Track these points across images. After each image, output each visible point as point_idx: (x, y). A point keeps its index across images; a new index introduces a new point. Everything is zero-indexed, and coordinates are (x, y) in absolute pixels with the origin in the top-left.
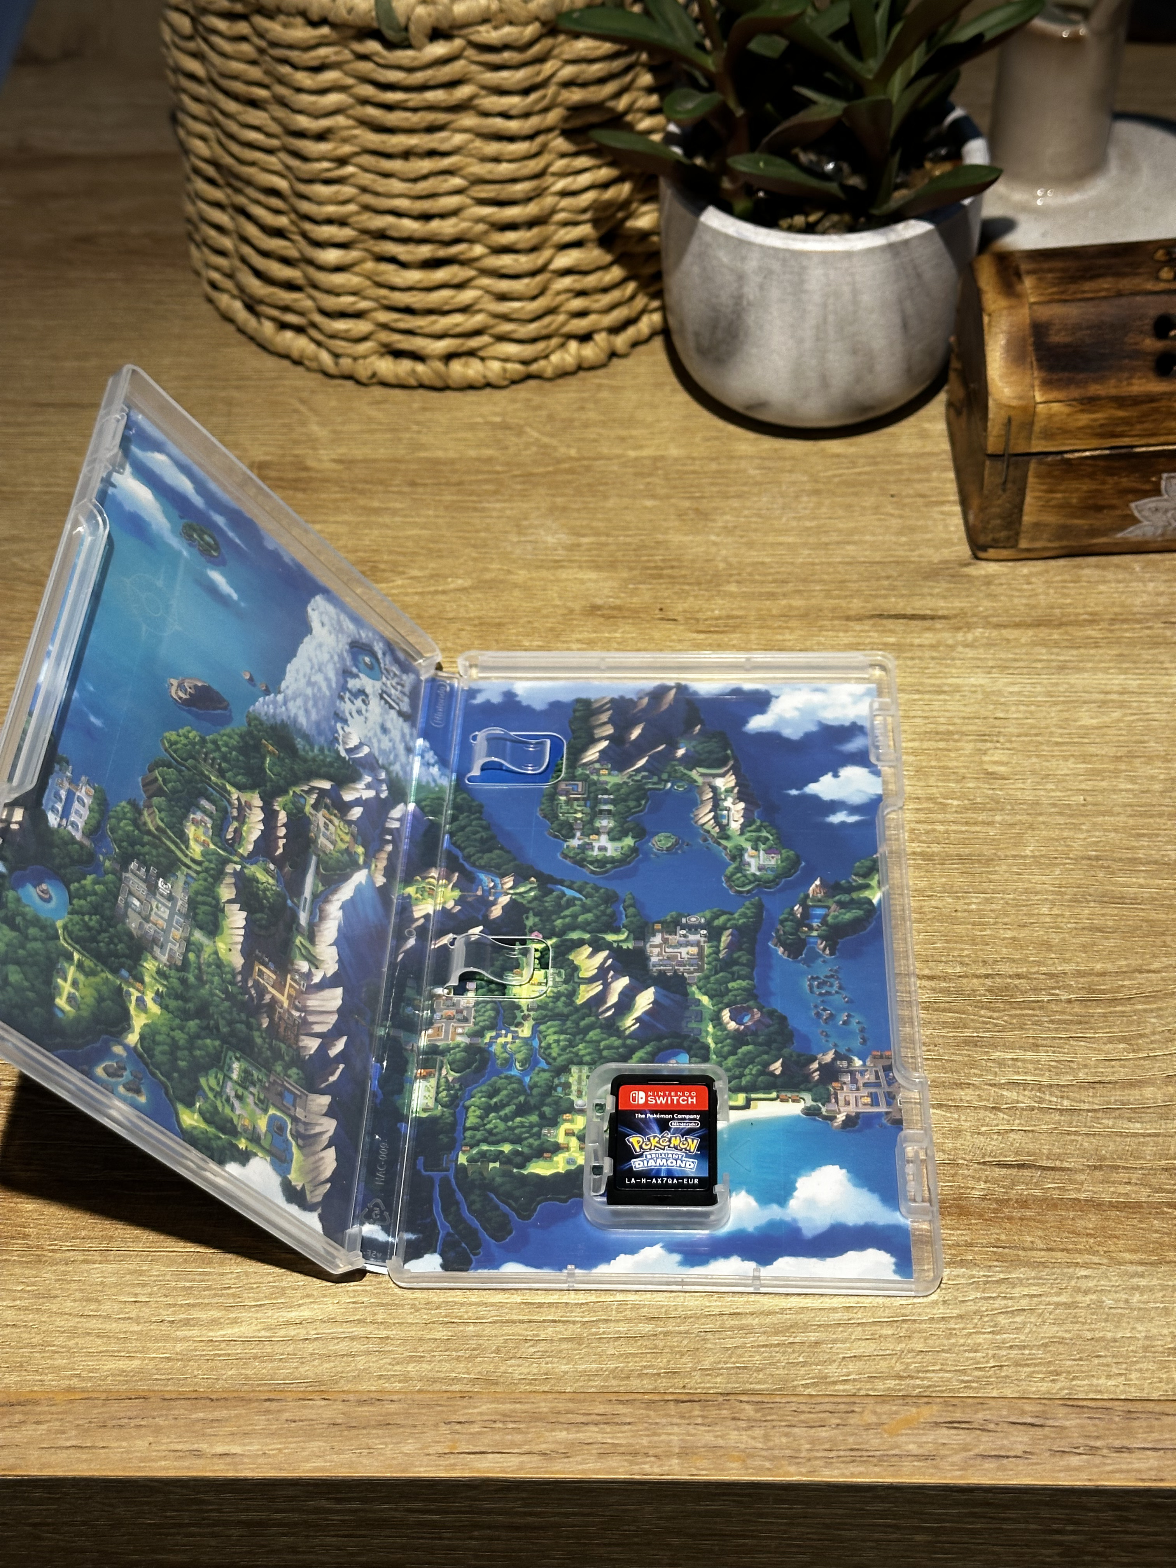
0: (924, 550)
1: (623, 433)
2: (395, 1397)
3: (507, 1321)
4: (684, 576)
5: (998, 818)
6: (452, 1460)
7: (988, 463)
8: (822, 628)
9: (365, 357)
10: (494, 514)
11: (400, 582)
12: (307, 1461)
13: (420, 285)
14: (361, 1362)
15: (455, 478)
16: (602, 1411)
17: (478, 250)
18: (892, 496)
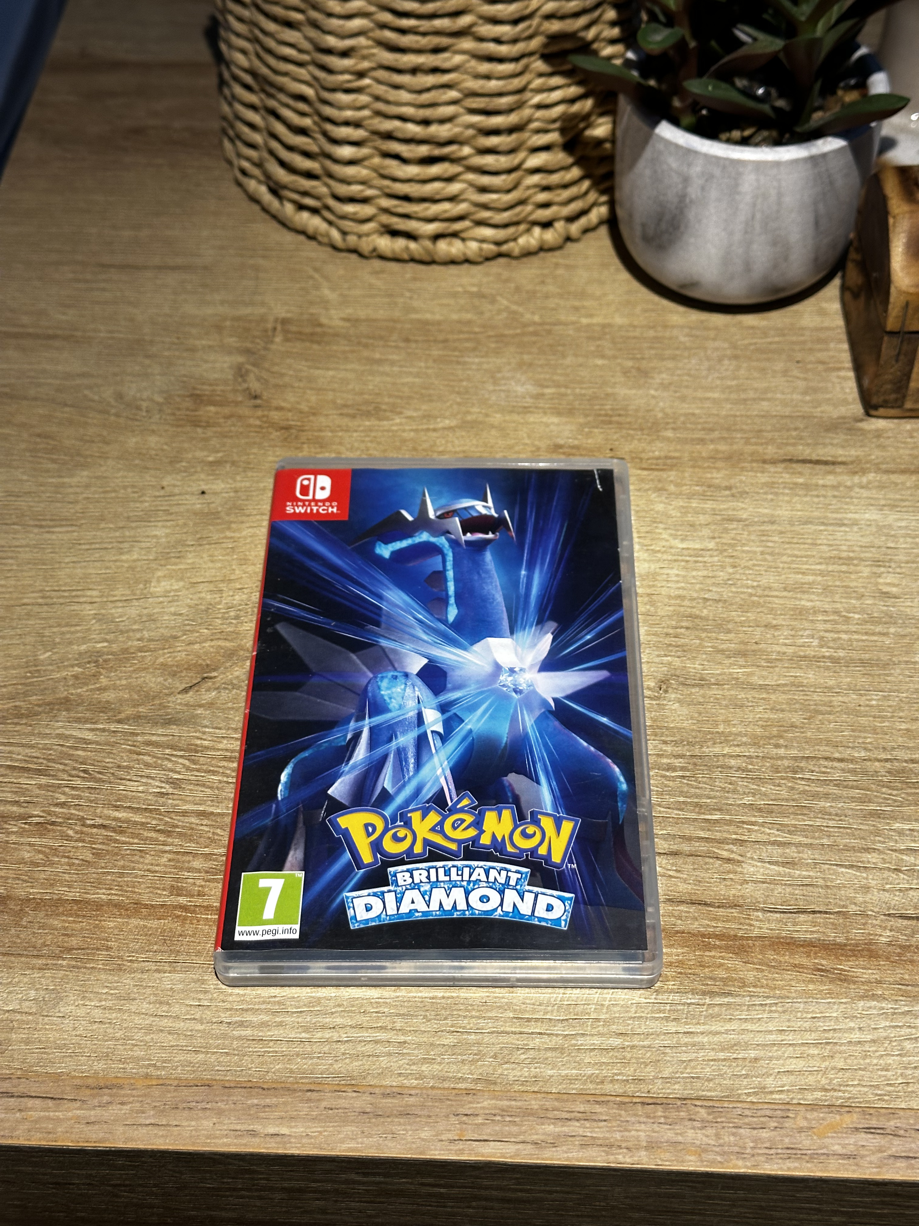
0: (825, 408)
1: (577, 303)
2: (413, 1092)
3: (502, 1032)
4: (630, 423)
5: (892, 630)
6: (461, 1146)
7: (886, 338)
8: (743, 469)
9: (368, 235)
10: (474, 367)
11: (398, 421)
12: (342, 1141)
13: (417, 178)
14: (384, 1061)
15: (441, 337)
16: (582, 1110)
17: (466, 150)
18: (798, 362)
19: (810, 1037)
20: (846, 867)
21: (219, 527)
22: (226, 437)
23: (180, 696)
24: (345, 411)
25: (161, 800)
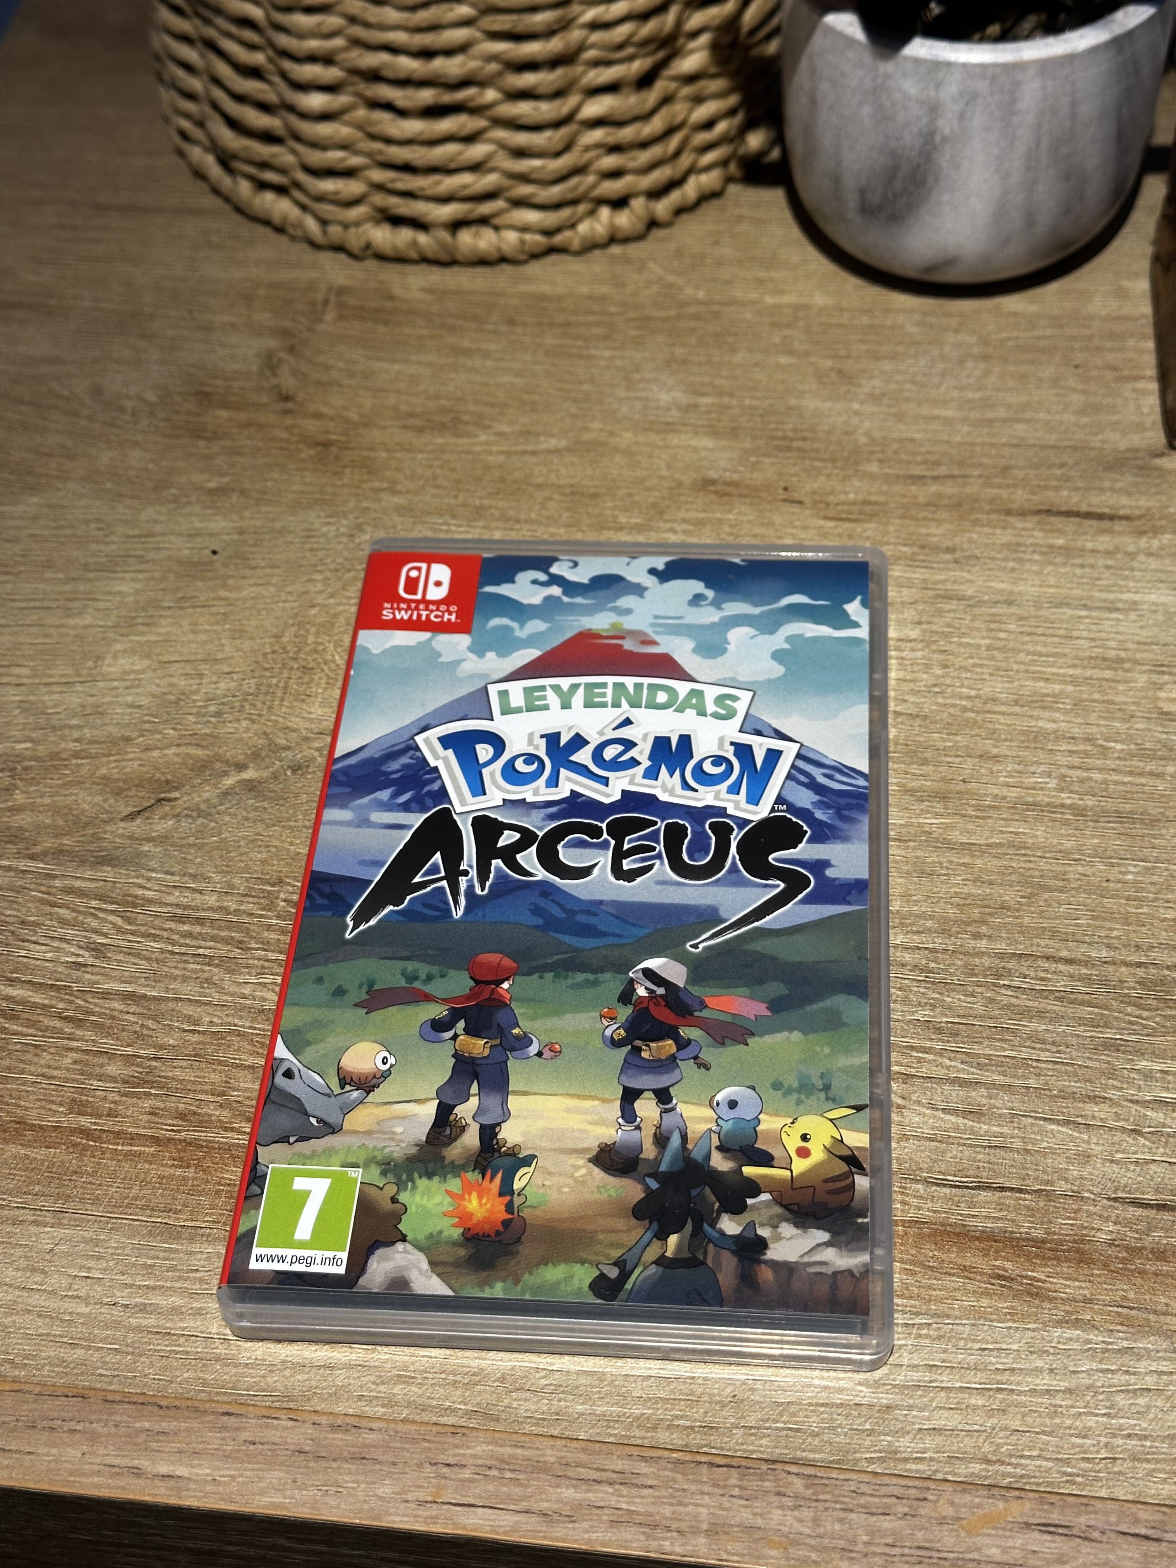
0: (1109, 435)
1: (762, 274)
2: (376, 1425)
4: (817, 450)
5: (1170, 769)
6: (434, 1510)
8: (975, 522)
10: (602, 363)
11: (483, 438)
12: (263, 1494)
15: (560, 318)
16: (619, 1468)
18: (1076, 367)
19: (974, 1380)
20: (1058, 1122)
21: (210, 583)
22: (237, 454)
23: (122, 824)
24: (411, 421)
25: (76, 974)
